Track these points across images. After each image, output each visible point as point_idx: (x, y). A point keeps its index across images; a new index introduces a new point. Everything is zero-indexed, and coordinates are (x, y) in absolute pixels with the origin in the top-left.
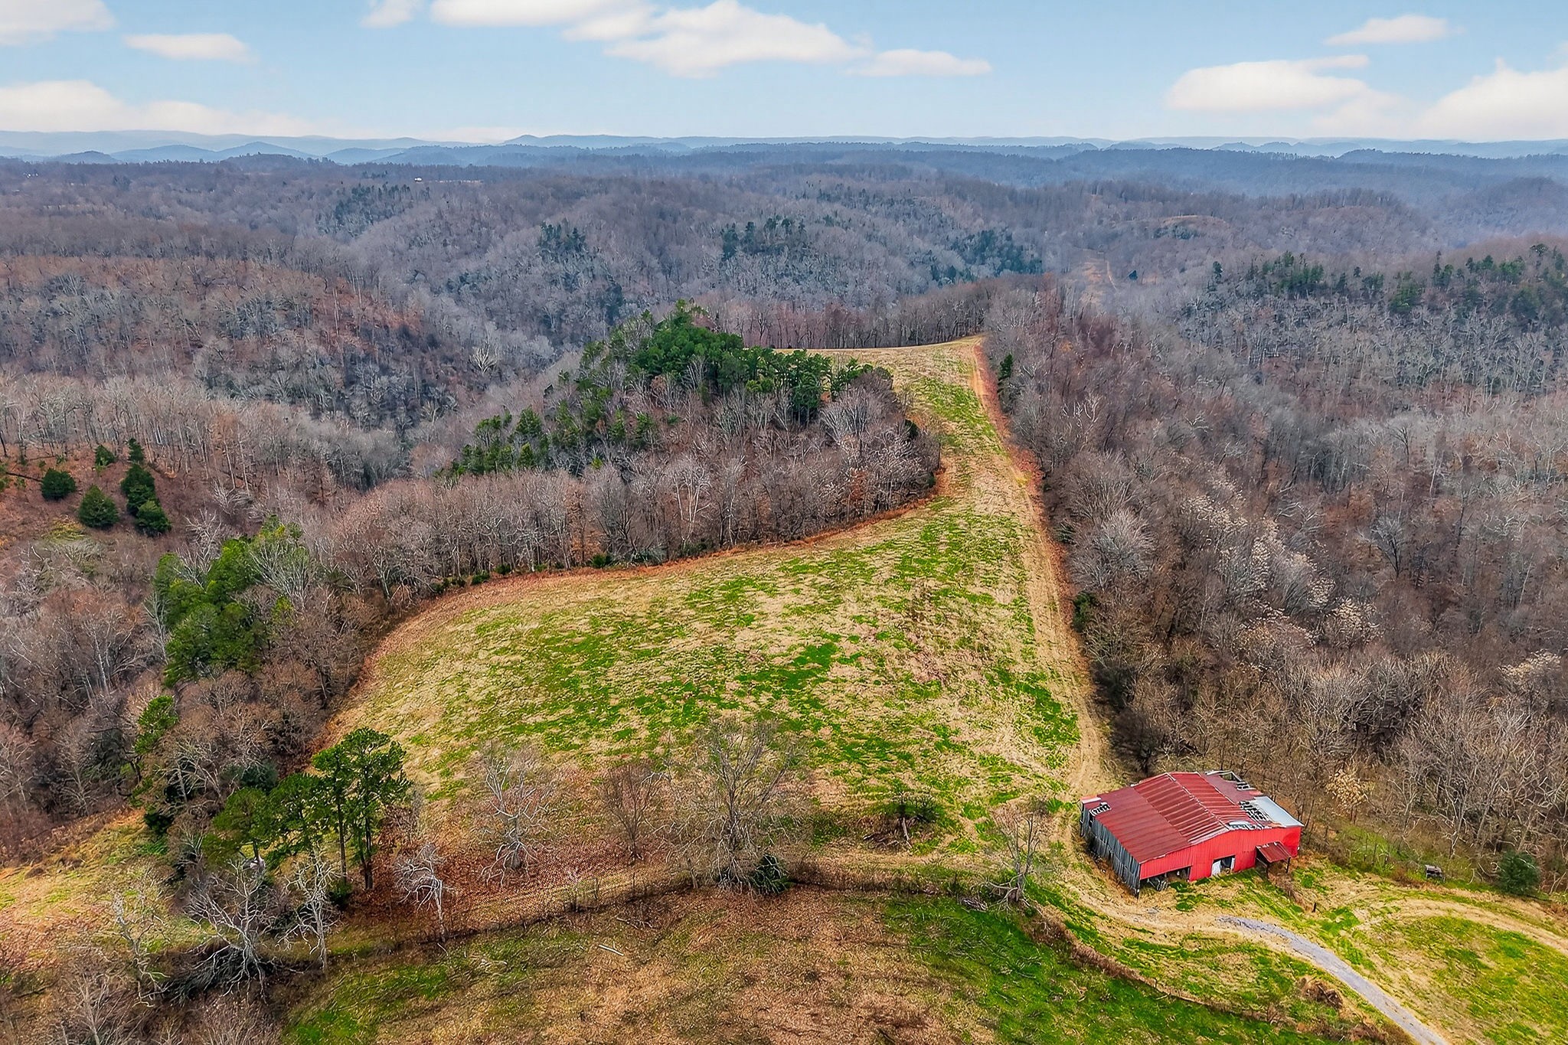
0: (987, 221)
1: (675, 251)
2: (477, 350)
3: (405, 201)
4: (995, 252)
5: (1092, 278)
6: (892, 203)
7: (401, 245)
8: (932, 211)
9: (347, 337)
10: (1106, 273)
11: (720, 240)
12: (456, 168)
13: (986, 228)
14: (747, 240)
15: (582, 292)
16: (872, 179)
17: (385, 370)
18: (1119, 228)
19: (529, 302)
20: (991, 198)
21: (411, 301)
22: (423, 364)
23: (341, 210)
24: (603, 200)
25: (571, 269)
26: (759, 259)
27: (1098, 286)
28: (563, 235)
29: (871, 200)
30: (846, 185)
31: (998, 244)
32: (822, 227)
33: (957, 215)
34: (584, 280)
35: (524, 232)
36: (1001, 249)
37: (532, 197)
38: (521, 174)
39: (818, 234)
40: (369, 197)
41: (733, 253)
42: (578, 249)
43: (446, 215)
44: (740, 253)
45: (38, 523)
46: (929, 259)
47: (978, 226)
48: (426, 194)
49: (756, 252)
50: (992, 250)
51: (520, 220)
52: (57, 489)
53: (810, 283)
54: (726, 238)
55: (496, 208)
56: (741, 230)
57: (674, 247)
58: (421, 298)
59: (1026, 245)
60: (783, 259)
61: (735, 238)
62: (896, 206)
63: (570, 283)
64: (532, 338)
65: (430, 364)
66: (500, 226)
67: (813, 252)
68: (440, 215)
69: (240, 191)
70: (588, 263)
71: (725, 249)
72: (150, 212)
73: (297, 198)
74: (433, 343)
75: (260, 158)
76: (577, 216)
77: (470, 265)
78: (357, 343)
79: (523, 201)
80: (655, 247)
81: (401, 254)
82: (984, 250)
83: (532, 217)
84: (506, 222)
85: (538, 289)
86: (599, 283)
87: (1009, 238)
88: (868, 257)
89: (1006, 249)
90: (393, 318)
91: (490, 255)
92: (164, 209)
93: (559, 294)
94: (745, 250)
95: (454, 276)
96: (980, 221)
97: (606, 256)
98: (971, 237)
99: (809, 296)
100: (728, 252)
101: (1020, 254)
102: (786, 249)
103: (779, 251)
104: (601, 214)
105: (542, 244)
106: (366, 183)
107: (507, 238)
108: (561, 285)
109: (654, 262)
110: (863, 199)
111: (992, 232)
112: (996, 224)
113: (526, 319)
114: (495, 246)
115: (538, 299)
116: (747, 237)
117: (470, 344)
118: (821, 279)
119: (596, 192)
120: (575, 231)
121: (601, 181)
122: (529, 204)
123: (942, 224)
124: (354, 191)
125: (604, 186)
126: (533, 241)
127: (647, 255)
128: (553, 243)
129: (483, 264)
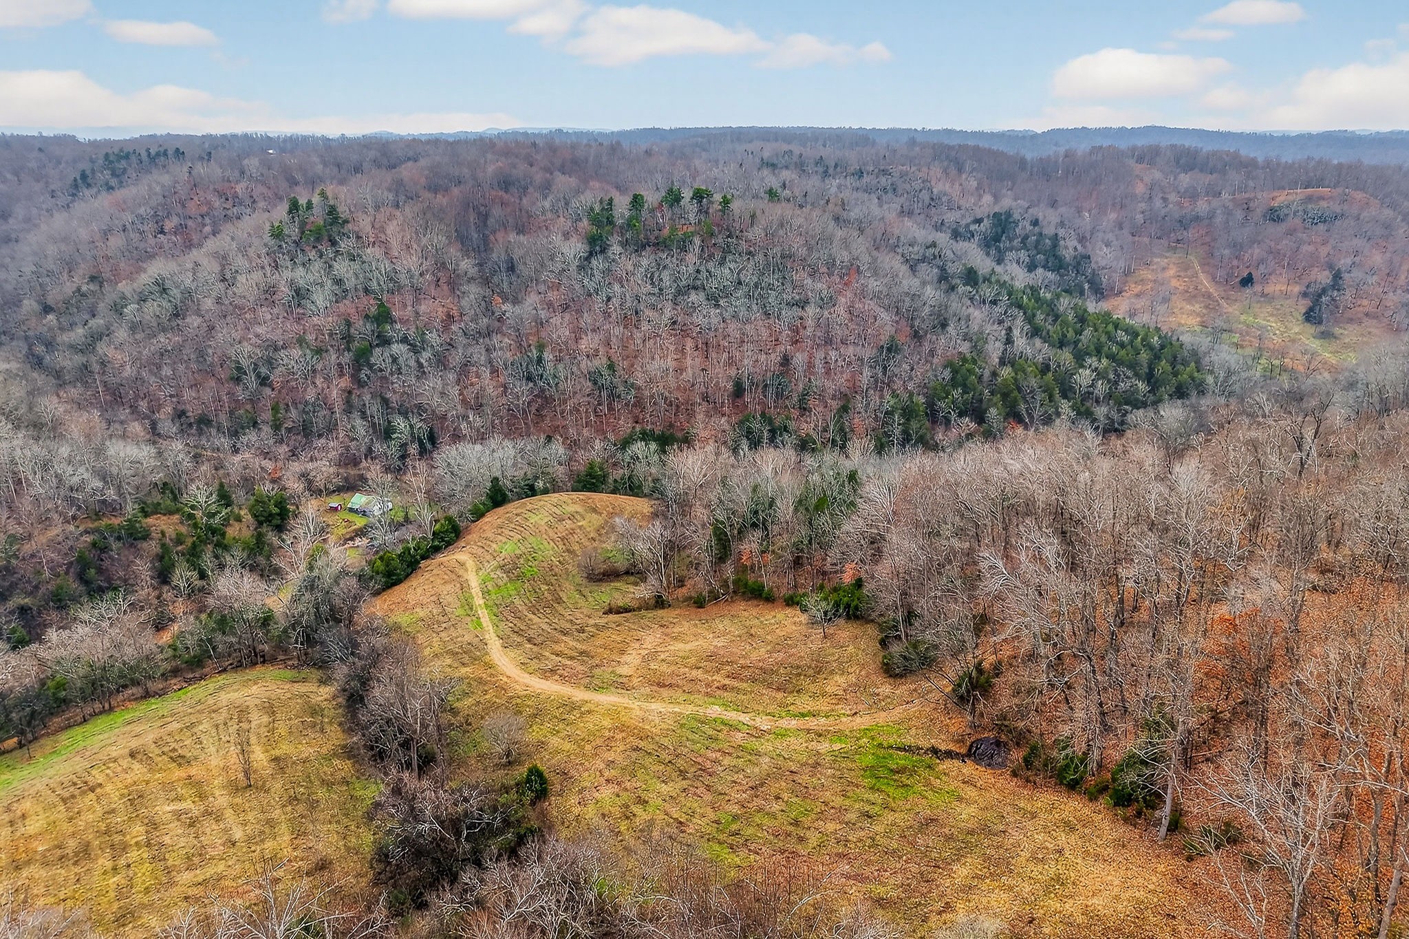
0: (997, 198)
4: (1016, 242)
5: (1174, 283)
6: (860, 174)
8: (917, 185)
10: (1196, 275)
13: (997, 209)
14: (629, 225)
26: (646, 260)
27: (1191, 297)
29: (831, 171)
32: (763, 204)
33: (955, 192)
34: (320, 298)
36: (1026, 237)
39: (753, 217)
46: (931, 256)
47: (987, 205)
49: (643, 247)
50: (1011, 240)
53: (739, 300)
54: (595, 221)
59: (1061, 232)
60: (692, 258)
61: (610, 222)
62: (866, 179)
67: (744, 246)
88: (843, 256)
94: (625, 244)
96: (987, 199)
98: (979, 221)
99: (733, 327)
100: (596, 245)
101: (1055, 245)
102: (697, 241)
109: (467, 265)
110: (821, 169)
111: (1009, 214)
116: (630, 219)
118: (757, 293)
123: (934, 201)
127: (454, 252)
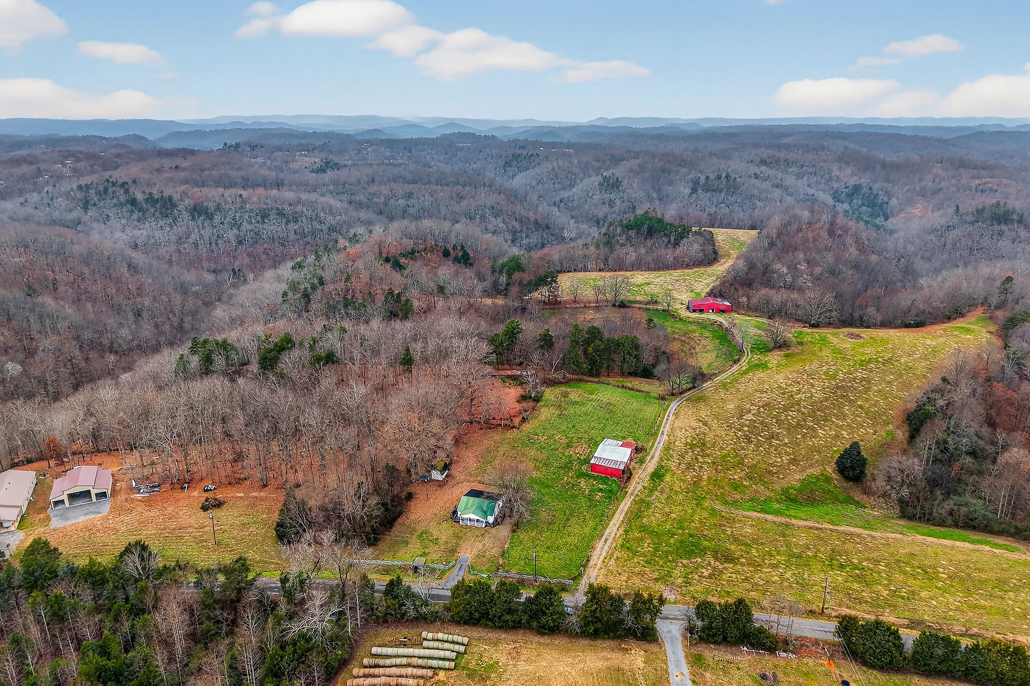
1: (668, 189)
2: (566, 231)
3: (537, 161)
7: (534, 183)
9: (514, 223)
11: (691, 184)
12: (561, 143)
15: (617, 209)
16: (800, 152)
17: (527, 237)
18: (943, 185)
19: (591, 212)
20: (866, 164)
21: (540, 209)
22: (542, 236)
23: (508, 164)
24: (634, 163)
25: (613, 196)
28: (611, 181)
30: (777, 156)
31: (863, 192)
35: (593, 178)
37: (598, 161)
38: (594, 147)
40: (520, 159)
41: (696, 191)
42: (618, 188)
43: (557, 170)
44: (700, 191)
45: (442, 262)
48: (547, 158)
51: (591, 171)
52: (446, 254)
55: (580, 166)
56: (702, 179)
57: (666, 187)
58: (544, 207)
63: (611, 203)
64: (590, 228)
65: (545, 236)
66: (582, 175)
68: (553, 170)
69: (460, 154)
70: (621, 194)
71: (692, 189)
72: (426, 165)
73: (486, 158)
74: (548, 227)
75: (461, 135)
76: (619, 171)
77: (565, 194)
78: (517, 225)
79: (593, 163)
80: (657, 187)
81: (534, 187)
82: (853, 195)
83: (597, 171)
84: (584, 173)
85: (596, 206)
86: (626, 204)
87: (871, 189)
89: (867, 195)
90: (532, 217)
91: (574, 190)
92: (432, 163)
93: (606, 209)
95: (557, 199)
97: (631, 191)
103: (721, 191)
104: (632, 170)
105: (600, 184)
106: (518, 152)
107: (584, 182)
108: (607, 204)
112: (864, 181)
113: (589, 220)
114: (578, 185)
115: (595, 211)
117: (563, 229)
119: (632, 158)
120: (617, 179)
121: (636, 152)
122: (597, 164)
124: (513, 156)
125: (637, 155)
126: (597, 183)
128: (606, 184)
129: (571, 193)
